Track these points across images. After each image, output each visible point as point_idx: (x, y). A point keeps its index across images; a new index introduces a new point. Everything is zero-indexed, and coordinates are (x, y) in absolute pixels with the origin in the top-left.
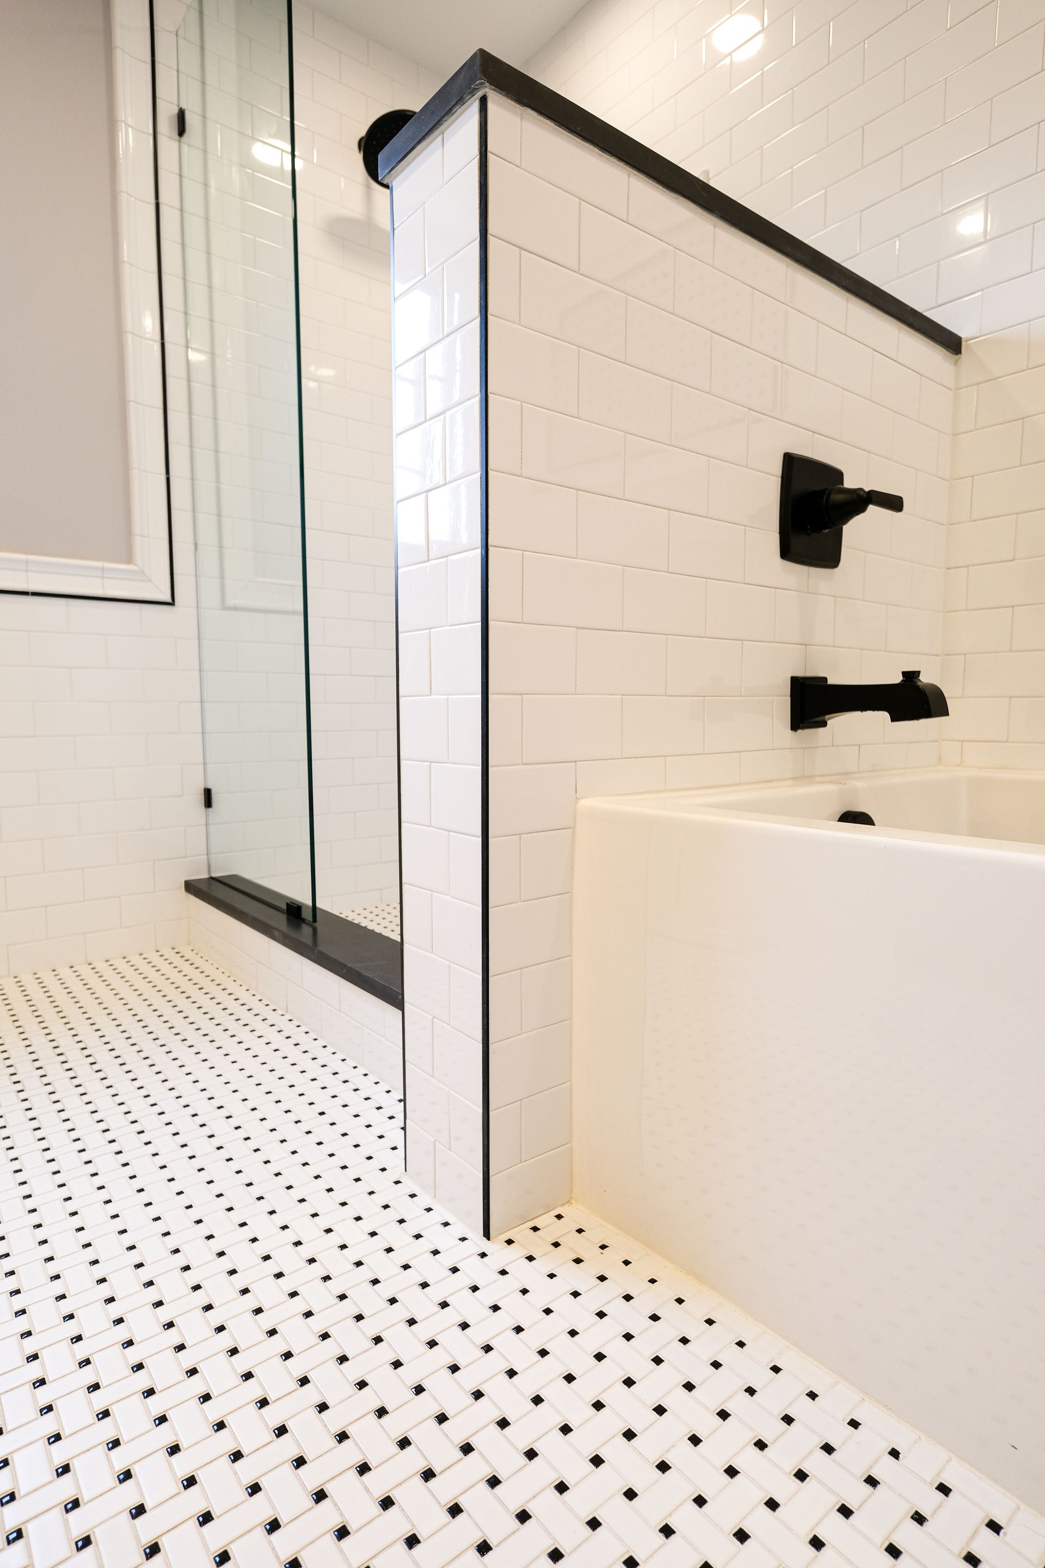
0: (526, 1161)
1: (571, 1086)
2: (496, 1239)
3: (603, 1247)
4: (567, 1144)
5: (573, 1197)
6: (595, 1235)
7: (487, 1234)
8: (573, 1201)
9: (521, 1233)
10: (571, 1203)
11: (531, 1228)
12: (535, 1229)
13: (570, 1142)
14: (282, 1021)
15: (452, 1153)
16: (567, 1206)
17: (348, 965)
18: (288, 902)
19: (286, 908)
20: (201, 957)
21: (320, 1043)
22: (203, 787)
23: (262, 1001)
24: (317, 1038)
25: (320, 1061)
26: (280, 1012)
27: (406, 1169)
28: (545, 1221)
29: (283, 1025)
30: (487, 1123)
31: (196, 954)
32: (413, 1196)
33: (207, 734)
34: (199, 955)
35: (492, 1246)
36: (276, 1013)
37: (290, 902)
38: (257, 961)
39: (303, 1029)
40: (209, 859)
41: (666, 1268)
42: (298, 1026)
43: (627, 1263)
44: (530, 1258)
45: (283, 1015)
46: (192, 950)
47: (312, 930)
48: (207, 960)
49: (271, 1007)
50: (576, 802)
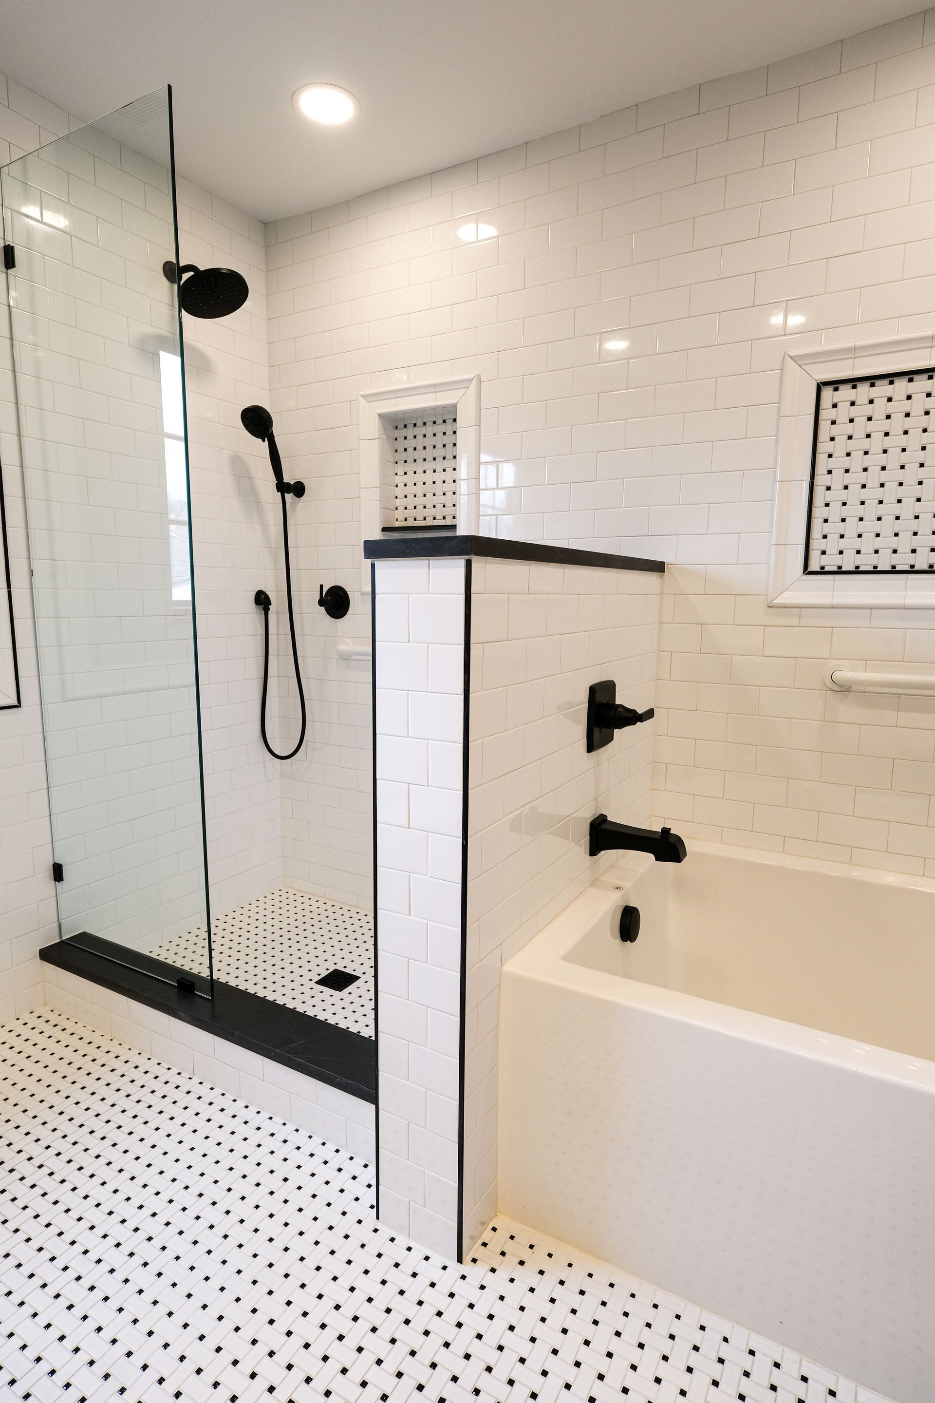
0: (478, 1203)
1: (497, 1144)
2: (466, 1262)
3: (531, 1247)
4: (495, 1180)
6: (523, 1239)
7: (460, 1260)
9: (478, 1251)
10: (497, 1215)
11: (482, 1245)
12: (485, 1244)
13: (496, 1178)
14: (193, 1085)
15: (426, 1209)
16: (495, 1218)
17: (277, 1051)
18: (179, 979)
19: (176, 985)
20: (68, 1019)
21: (241, 1103)
22: (52, 863)
23: (161, 1065)
24: (236, 1099)
25: (253, 1124)
26: (185, 1075)
27: (378, 1218)
28: (487, 1236)
29: (198, 1090)
30: (461, 1192)
31: (60, 1015)
32: (392, 1240)
33: (55, 815)
34: (64, 1017)
35: (466, 1268)
36: (182, 1076)
37: (181, 978)
38: (151, 1030)
39: (218, 1091)
40: (60, 924)
41: (573, 1252)
42: (212, 1089)
43: (550, 1255)
44: (493, 1270)
45: (190, 1078)
46: (52, 1011)
47: (209, 1004)
48: (76, 1023)
49: (174, 1071)
50: (501, 968)
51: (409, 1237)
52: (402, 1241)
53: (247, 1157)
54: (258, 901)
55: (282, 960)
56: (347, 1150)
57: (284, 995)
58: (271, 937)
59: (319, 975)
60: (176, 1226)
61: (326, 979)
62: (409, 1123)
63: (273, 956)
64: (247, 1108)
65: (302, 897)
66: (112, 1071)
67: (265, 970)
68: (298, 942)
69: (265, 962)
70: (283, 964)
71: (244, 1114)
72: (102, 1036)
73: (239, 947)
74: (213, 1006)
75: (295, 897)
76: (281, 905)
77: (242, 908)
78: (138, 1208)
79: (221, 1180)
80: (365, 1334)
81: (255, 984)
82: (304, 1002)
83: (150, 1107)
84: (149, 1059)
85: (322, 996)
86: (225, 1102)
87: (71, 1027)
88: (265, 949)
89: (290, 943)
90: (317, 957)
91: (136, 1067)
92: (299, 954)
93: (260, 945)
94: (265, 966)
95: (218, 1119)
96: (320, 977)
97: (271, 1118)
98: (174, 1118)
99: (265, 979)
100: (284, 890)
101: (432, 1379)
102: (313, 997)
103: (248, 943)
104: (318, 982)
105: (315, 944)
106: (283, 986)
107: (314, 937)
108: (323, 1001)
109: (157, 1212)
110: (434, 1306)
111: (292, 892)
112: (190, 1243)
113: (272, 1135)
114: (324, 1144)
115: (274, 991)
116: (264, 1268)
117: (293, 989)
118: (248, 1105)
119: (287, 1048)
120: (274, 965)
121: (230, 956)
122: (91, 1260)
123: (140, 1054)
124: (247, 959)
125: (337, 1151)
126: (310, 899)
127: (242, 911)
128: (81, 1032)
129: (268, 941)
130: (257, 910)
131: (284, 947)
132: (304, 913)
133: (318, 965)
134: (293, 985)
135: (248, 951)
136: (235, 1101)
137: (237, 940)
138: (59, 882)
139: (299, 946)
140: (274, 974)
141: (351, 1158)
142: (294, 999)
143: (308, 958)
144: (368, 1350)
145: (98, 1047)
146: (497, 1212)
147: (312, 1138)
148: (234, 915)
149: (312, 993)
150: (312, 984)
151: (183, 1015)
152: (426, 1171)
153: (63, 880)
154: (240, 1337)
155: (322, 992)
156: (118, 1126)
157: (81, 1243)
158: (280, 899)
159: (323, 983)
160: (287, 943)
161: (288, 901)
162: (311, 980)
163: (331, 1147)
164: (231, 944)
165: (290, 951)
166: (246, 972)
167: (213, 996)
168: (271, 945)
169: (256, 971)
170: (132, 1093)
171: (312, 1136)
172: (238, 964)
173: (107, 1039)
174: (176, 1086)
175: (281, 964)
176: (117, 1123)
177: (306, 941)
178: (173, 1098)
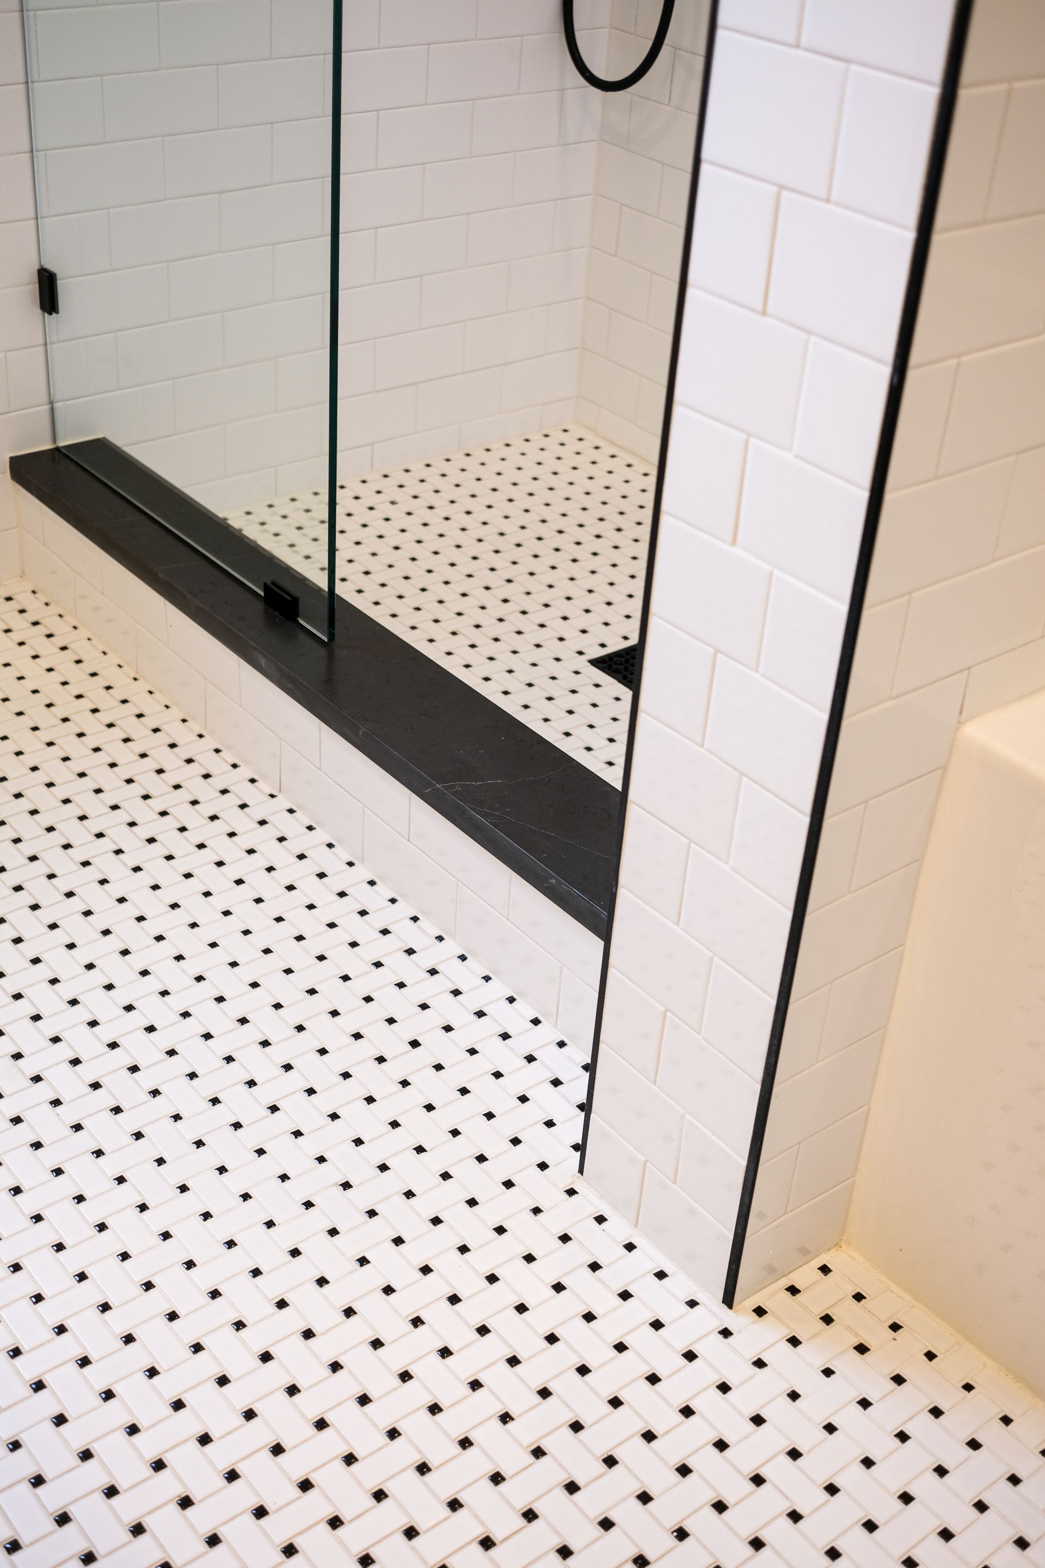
0: (791, 1211)
1: (869, 1110)
2: (739, 1307)
3: (895, 1327)
4: (849, 1179)
5: (845, 1238)
6: (883, 1308)
7: (729, 1300)
8: (843, 1244)
9: (773, 1297)
10: (841, 1247)
11: (788, 1289)
12: (793, 1290)
13: (854, 1176)
14: (274, 811)
15: (677, 1187)
16: (834, 1250)
17: (438, 786)
18: (269, 582)
19: (262, 594)
20: (61, 616)
21: (362, 872)
22: (37, 267)
23: (220, 754)
24: (354, 861)
25: (376, 921)
26: (264, 786)
27: (581, 1171)
28: (805, 1276)
29: (281, 823)
30: (751, 1179)
31: (47, 604)
32: (600, 1219)
33: (42, 153)
34: (54, 609)
35: (738, 1319)
36: (256, 787)
37: (273, 583)
38: (206, 679)
39: (321, 836)
40: (52, 411)
41: (985, 1366)
42: (310, 828)
43: (930, 1356)
44: (794, 1341)
45: (272, 796)
46: (34, 592)
47: (322, 652)
48: (75, 628)
49: (245, 772)
50: (957, 729)
51: (636, 1226)
52: (619, 1230)
53: (350, 979)
54: (508, 445)
55: (528, 593)
56: (555, 1027)
57: (510, 671)
58: (515, 535)
59: (603, 645)
60: (187, 1061)
61: (615, 659)
62: (665, 1013)
63: (509, 581)
64: (372, 885)
65: (613, 456)
66: (126, 740)
67: (483, 608)
68: (574, 561)
69: (487, 588)
70: (526, 603)
71: (362, 896)
72: (120, 666)
73: (438, 544)
74: (331, 657)
75: (595, 455)
76: (557, 466)
77: (468, 455)
78: (124, 1008)
79: (288, 1006)
80: (494, 1363)
81: (454, 633)
82: (550, 699)
83: (183, 829)
84: (201, 736)
85: (596, 696)
86: (332, 862)
87: (64, 635)
88: (495, 561)
89: (555, 559)
90: (609, 604)
91: (173, 746)
92: (570, 588)
93: (486, 547)
94: (485, 597)
95: (310, 889)
96: (603, 652)
97: (415, 919)
98: (224, 864)
99: (478, 626)
100: (576, 432)
101: (600, 1481)
102: (574, 692)
103: (461, 538)
104: (595, 663)
105: (614, 575)
106: (515, 652)
107: (615, 556)
108: (594, 705)
109: (156, 1026)
110: (646, 1362)
111: (592, 440)
112: (205, 1098)
113: (410, 952)
114: (511, 1000)
115: (491, 659)
116: (332, 1186)
117: (534, 665)
118: (376, 880)
119: (460, 785)
120: (505, 601)
121: (413, 559)
122: (23, 1073)
123: (184, 721)
124: (450, 574)
125: (536, 1022)
126: (629, 466)
127: (465, 463)
128: (80, 648)
129: (505, 544)
130: (500, 466)
131: (540, 566)
132: (606, 495)
133: (606, 624)
134: (536, 655)
135: (455, 556)
136: (351, 864)
137: (438, 525)
138: (50, 314)
139: (574, 570)
140: (501, 620)
141: (561, 1044)
142: (530, 685)
143: (588, 601)
144: (491, 1391)
145: (108, 688)
146: (842, 1239)
147: (490, 981)
148: (446, 468)
149: (575, 682)
150: (582, 663)
151: (263, 662)
152: (687, 1116)
153: (57, 312)
154: (257, 1287)
155: (597, 686)
156: (116, 848)
157: (11, 1039)
158: (561, 451)
159: (606, 665)
160: (549, 558)
161: (576, 461)
162: (580, 653)
163: (525, 1010)
164: (423, 533)
165: (551, 577)
166: (441, 602)
167: (332, 637)
168: (511, 553)
169: (462, 604)
170: (155, 795)
171: (490, 978)
172: (426, 580)
173: (127, 675)
174: (241, 803)
175: (522, 602)
176: (116, 844)
177: (594, 563)
178: (230, 825)
